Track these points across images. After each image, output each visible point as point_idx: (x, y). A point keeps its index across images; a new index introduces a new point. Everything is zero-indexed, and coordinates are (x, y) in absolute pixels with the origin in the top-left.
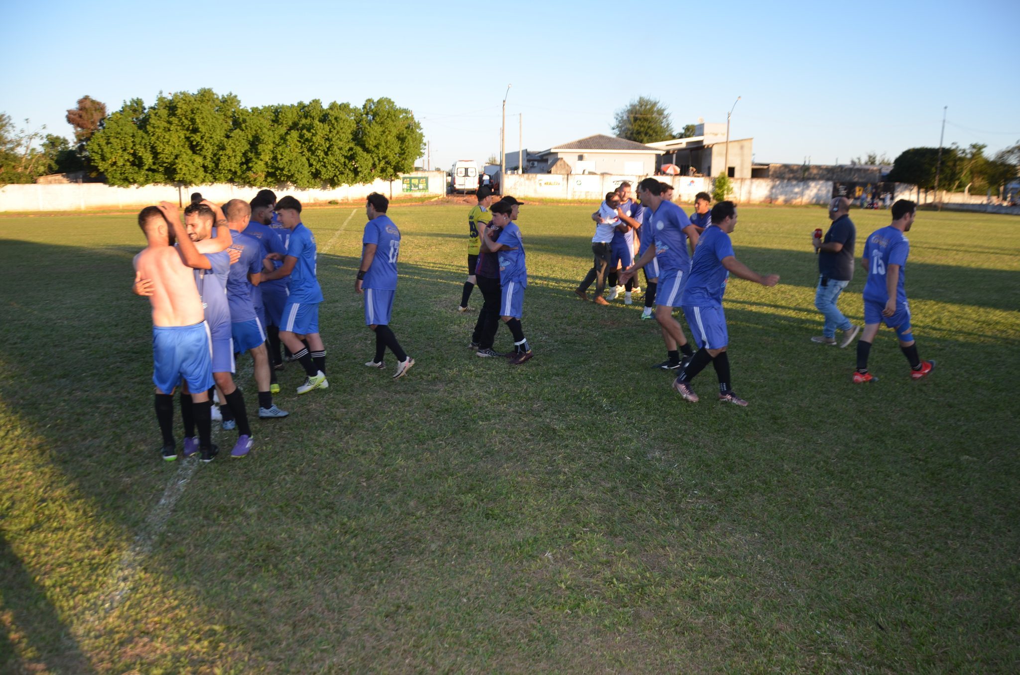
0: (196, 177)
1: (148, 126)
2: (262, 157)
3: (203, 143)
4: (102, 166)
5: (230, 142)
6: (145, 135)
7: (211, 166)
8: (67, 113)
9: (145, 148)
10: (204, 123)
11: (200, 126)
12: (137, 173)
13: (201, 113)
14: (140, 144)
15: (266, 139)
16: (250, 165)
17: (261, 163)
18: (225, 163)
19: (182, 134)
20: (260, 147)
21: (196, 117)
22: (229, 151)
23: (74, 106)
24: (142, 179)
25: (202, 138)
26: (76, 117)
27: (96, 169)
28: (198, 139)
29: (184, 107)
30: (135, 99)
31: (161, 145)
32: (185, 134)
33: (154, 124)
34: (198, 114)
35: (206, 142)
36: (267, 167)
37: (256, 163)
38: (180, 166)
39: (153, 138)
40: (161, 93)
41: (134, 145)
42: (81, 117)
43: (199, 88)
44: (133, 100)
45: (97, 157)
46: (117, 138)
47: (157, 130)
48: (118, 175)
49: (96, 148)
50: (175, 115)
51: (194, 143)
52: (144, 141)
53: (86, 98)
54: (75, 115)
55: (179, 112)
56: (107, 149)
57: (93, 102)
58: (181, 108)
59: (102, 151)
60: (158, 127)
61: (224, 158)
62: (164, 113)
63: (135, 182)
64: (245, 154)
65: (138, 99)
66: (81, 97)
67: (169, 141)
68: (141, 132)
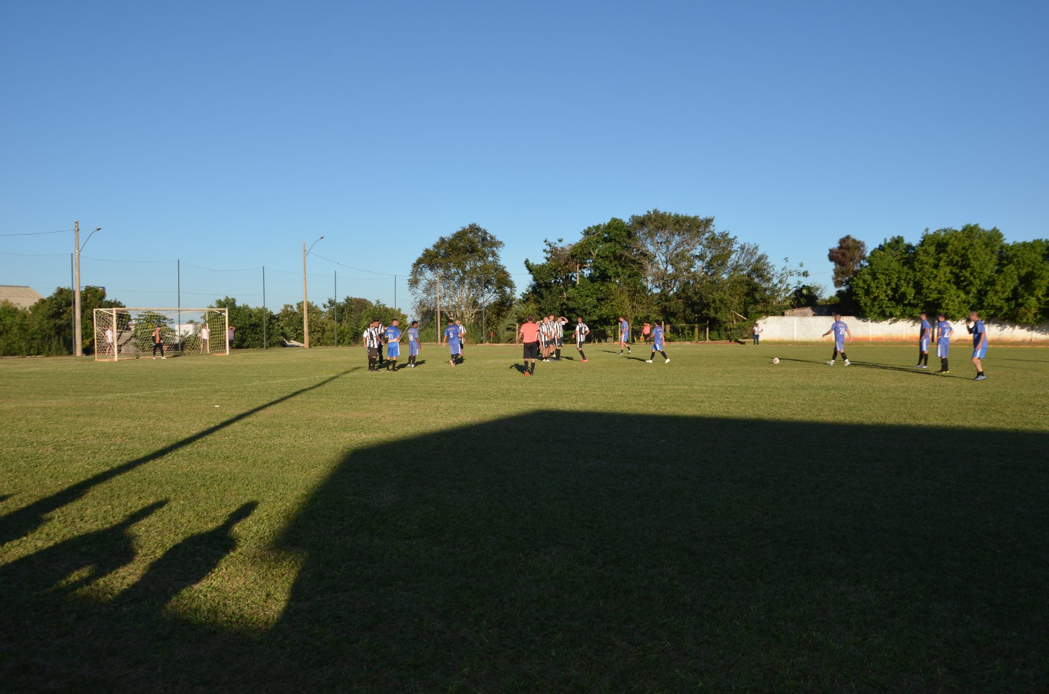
0: (959, 312)
1: (916, 263)
2: (1036, 292)
3: (972, 278)
4: (863, 300)
5: (1001, 278)
6: (911, 272)
7: (973, 301)
8: (828, 252)
9: (908, 283)
10: (976, 259)
11: (971, 261)
12: (894, 307)
13: (974, 249)
14: (905, 280)
15: (1044, 274)
16: (1020, 301)
17: (1033, 300)
18: (993, 299)
19: (948, 271)
20: (1036, 282)
21: (969, 253)
22: (998, 288)
23: (835, 245)
24: (898, 314)
25: (971, 274)
26: (839, 255)
27: (857, 303)
28: (968, 274)
29: (955, 243)
30: (896, 236)
31: (927, 280)
32: (951, 270)
33: (922, 261)
34: (970, 250)
35: (975, 278)
36: (1040, 303)
37: (1027, 299)
38: (947, 301)
39: (918, 274)
40: (927, 230)
41: (898, 281)
42: (843, 255)
43: (964, 224)
44: (893, 238)
45: (861, 292)
46: (883, 274)
47: (925, 266)
48: (876, 309)
49: (861, 283)
50: (945, 251)
51: (962, 279)
52: (909, 277)
53: (848, 237)
54: (837, 253)
55: (949, 248)
56: (873, 285)
57: (854, 241)
58: (952, 245)
59: (869, 286)
60: (926, 263)
61: (991, 294)
62: (932, 249)
63: (891, 315)
64: (1015, 291)
65: (898, 237)
66: (844, 236)
67: (936, 276)
68: (906, 268)
